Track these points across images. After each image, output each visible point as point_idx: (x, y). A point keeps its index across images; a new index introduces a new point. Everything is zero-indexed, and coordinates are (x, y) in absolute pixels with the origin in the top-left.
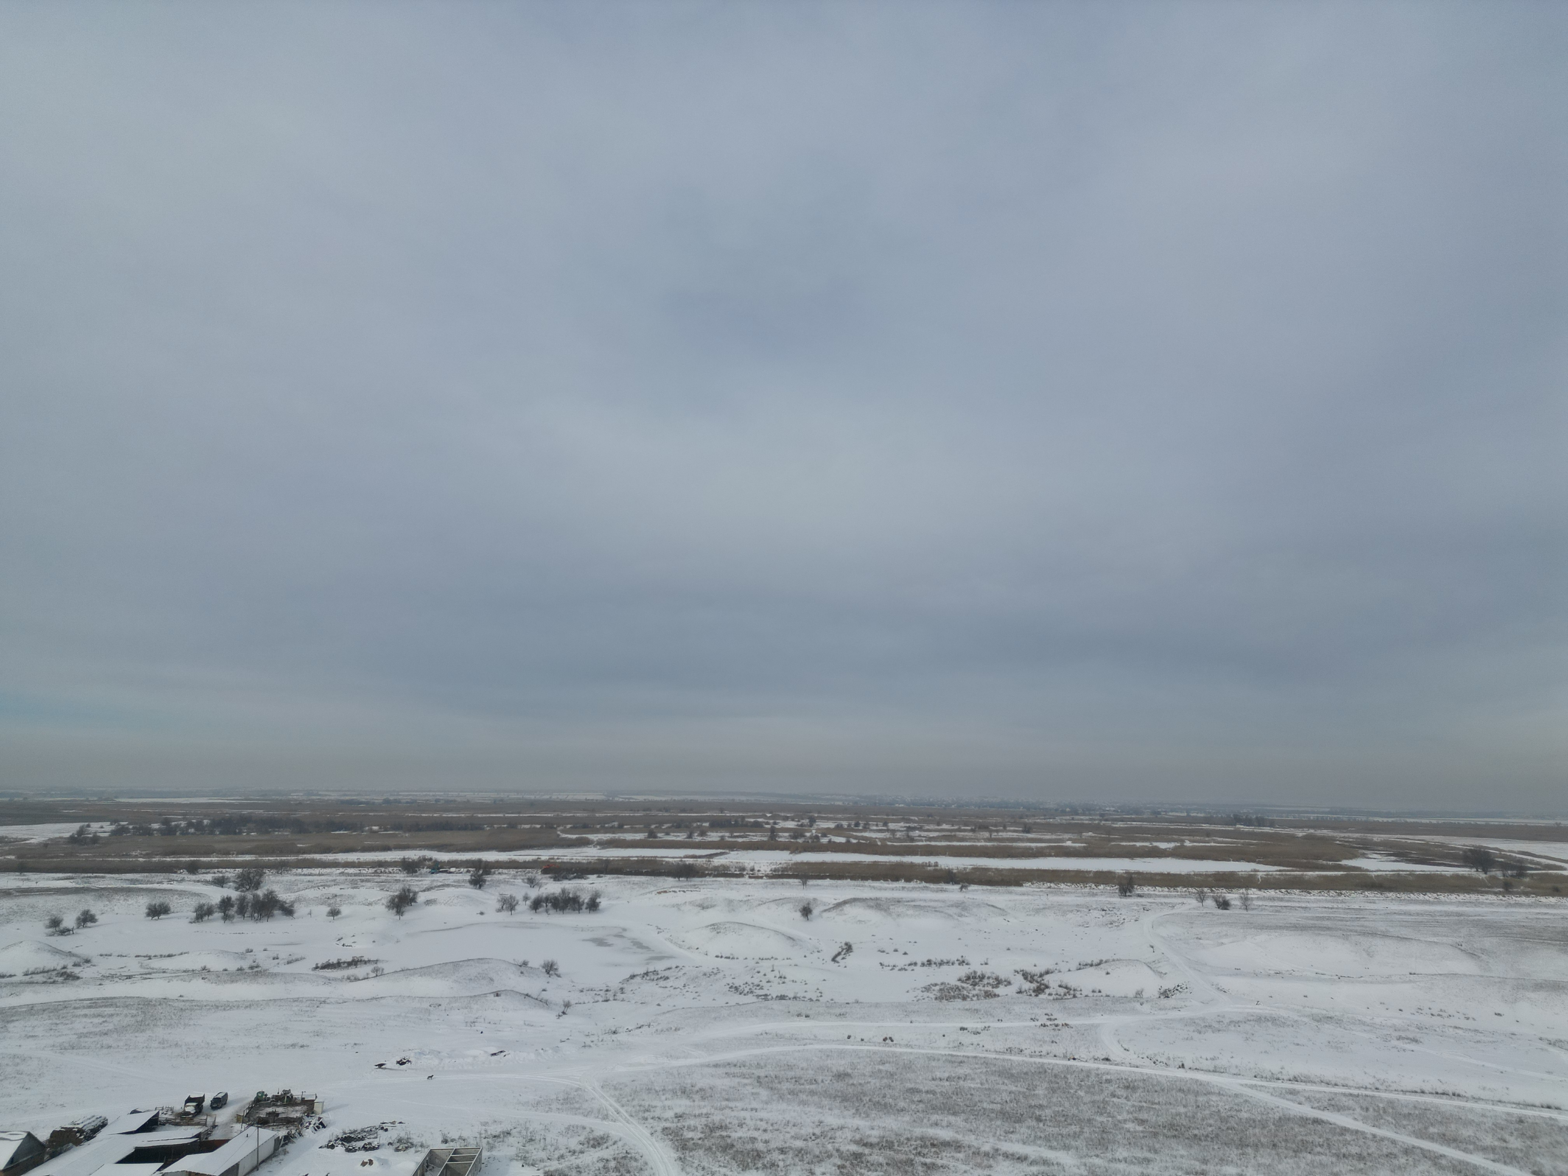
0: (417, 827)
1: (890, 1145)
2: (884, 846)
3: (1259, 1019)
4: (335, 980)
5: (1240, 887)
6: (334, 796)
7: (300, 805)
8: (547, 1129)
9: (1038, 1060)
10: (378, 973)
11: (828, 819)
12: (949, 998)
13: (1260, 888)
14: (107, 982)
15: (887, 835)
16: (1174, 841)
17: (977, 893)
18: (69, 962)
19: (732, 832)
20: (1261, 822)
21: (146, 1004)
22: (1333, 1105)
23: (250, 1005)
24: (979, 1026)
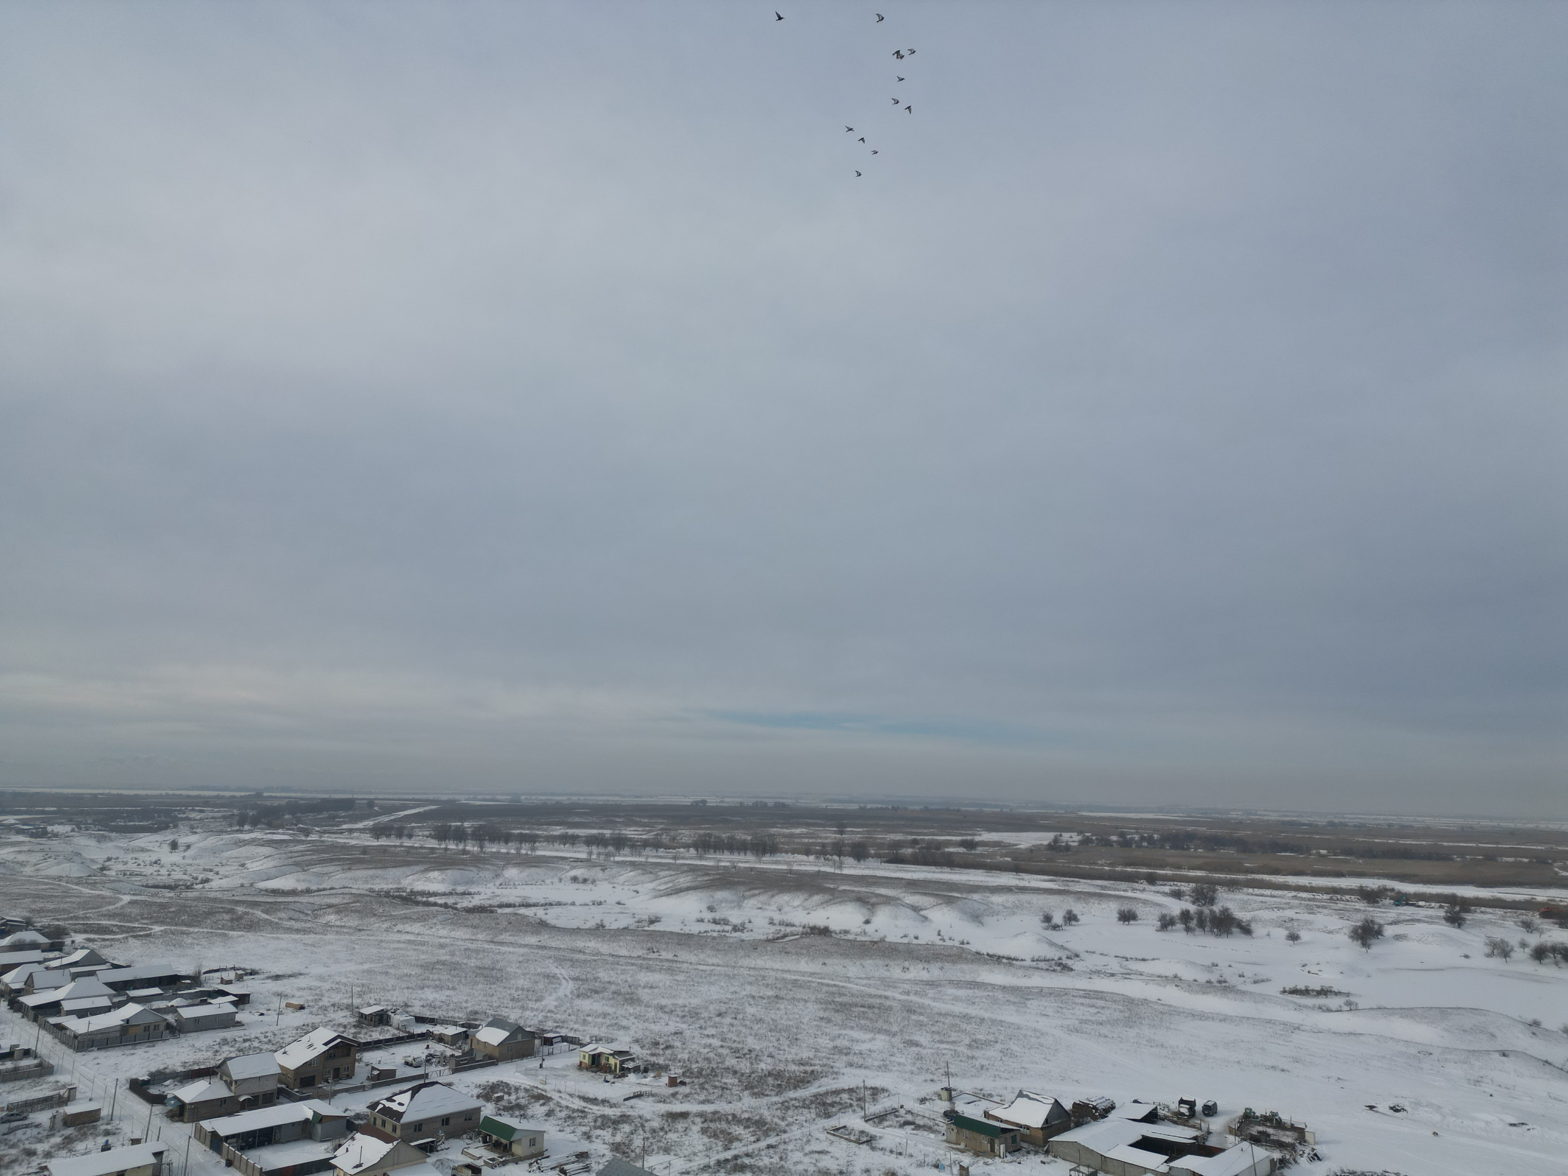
0: (1370, 853)
4: (1306, 1007)
6: (1274, 817)
7: (1240, 824)
10: (1352, 1007)
14: (1095, 976)
18: (1063, 954)
21: (1130, 1002)
23: (1224, 1019)
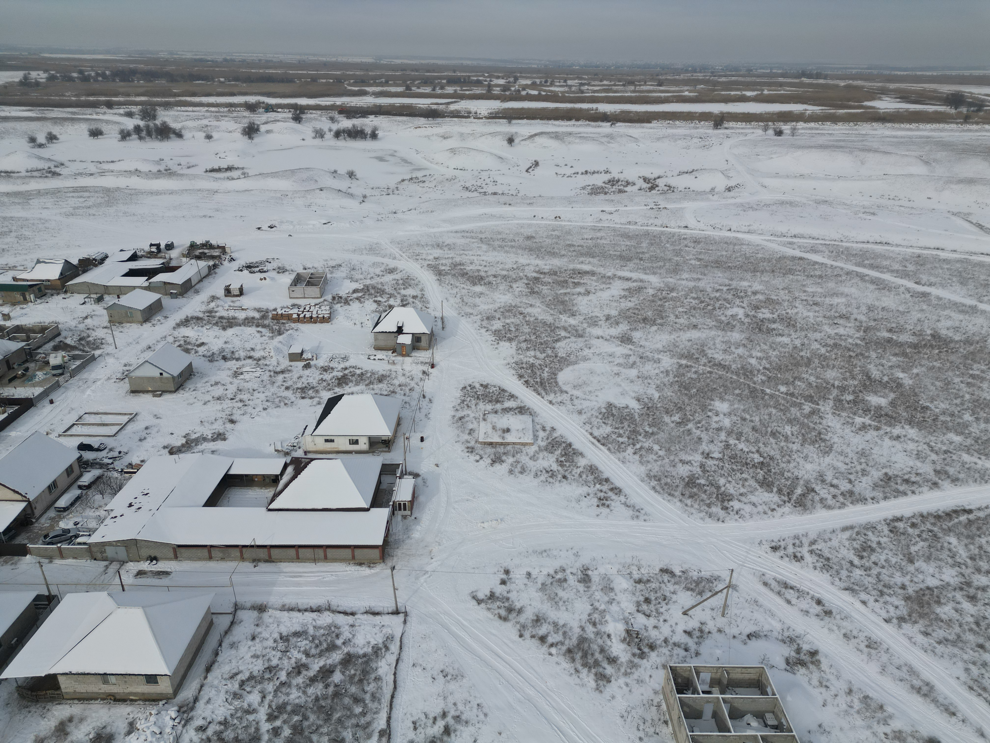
0: (250, 79)
1: (555, 273)
2: (564, 96)
3: (782, 203)
4: (220, 179)
5: (793, 121)
6: (189, 56)
7: (167, 62)
8: (361, 263)
9: (645, 228)
10: (245, 175)
11: (527, 78)
12: (596, 193)
13: (805, 121)
14: (79, 177)
15: (566, 89)
16: (758, 90)
17: (621, 128)
18: (51, 165)
19: (461, 87)
20: (818, 76)
21: (107, 191)
22: (814, 250)
23: (172, 193)
24: (613, 209)
